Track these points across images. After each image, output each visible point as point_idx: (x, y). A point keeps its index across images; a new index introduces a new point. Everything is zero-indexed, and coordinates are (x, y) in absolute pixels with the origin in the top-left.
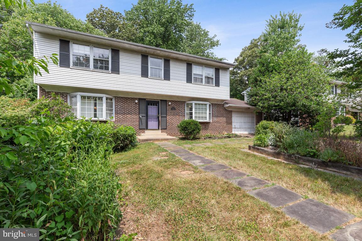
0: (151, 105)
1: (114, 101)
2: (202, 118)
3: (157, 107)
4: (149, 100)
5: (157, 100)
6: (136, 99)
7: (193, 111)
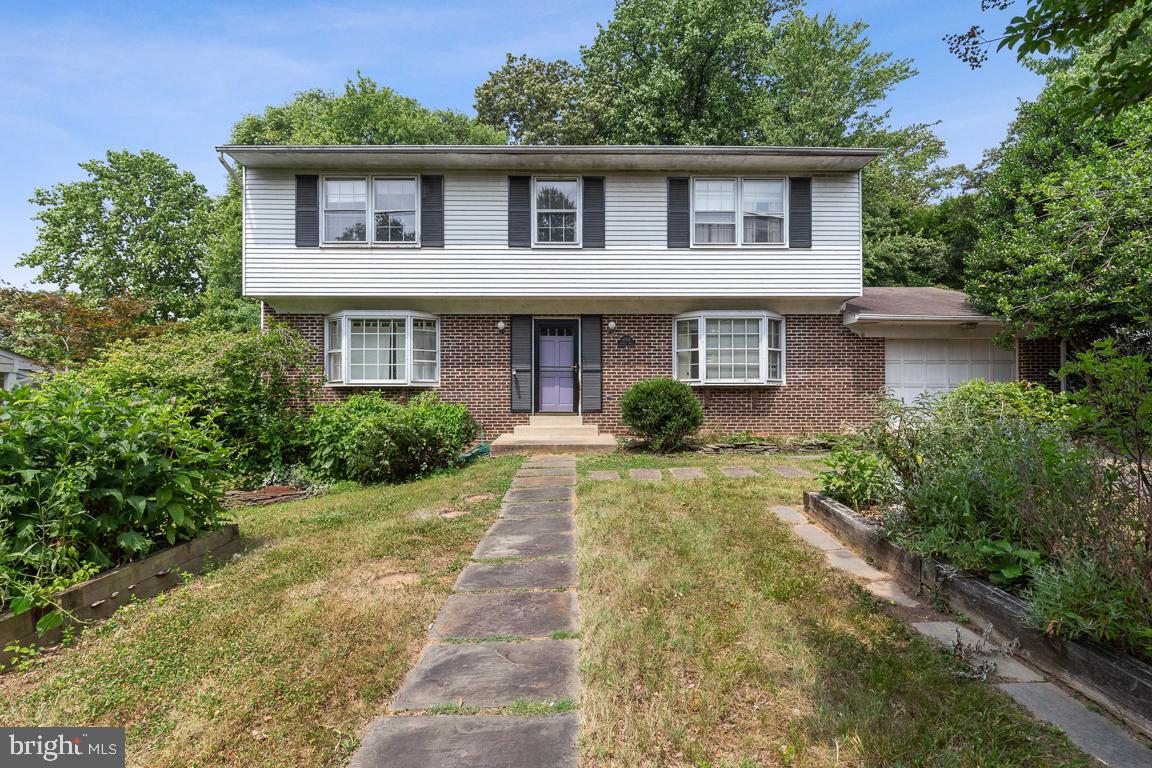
0: (553, 334)
1: (438, 330)
2: (740, 373)
3: (571, 338)
4: (542, 318)
5: (568, 315)
6: (501, 317)
7: (702, 348)
